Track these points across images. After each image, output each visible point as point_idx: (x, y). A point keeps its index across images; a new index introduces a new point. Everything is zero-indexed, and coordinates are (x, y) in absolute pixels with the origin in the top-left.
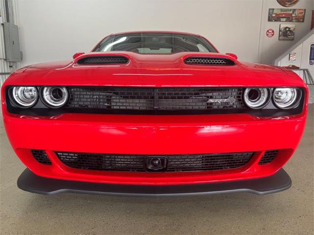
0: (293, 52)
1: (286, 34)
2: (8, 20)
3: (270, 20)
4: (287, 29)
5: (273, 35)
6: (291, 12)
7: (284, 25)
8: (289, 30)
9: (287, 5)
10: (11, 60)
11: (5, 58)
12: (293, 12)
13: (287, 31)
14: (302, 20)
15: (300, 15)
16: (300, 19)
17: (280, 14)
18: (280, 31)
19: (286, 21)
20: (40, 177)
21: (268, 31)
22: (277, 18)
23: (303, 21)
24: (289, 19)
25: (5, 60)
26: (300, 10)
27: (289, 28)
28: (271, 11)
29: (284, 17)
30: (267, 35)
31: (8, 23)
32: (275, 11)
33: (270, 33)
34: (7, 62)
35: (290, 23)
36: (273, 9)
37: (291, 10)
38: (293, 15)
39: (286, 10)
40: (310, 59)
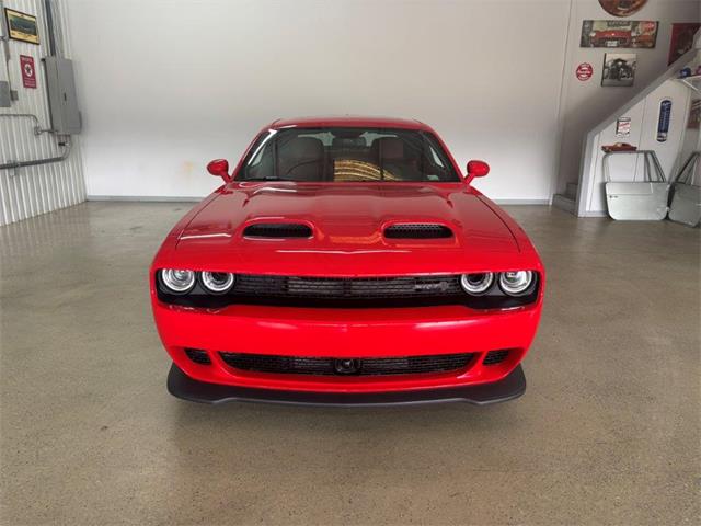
0: (626, 116)
1: (617, 73)
2: (53, 52)
3: (584, 44)
4: (620, 63)
5: (590, 76)
6: (629, 28)
7: (614, 54)
8: (624, 66)
9: (621, 13)
10: (61, 133)
11: (50, 126)
12: (633, 28)
13: (618, 68)
14: (650, 45)
15: (647, 34)
16: (648, 43)
17: (606, 32)
18: (605, 67)
19: (618, 46)
20: (197, 381)
21: (580, 68)
22: (600, 41)
23: (653, 47)
24: (624, 41)
25: (49, 132)
26: (648, 22)
27: (623, 61)
28: (587, 26)
29: (614, 39)
30: (578, 75)
31: (54, 58)
32: (595, 27)
33: (584, 71)
34: (54, 135)
35: (627, 50)
36: (592, 22)
37: (628, 23)
38: (633, 34)
39: (618, 24)
40: (660, 130)
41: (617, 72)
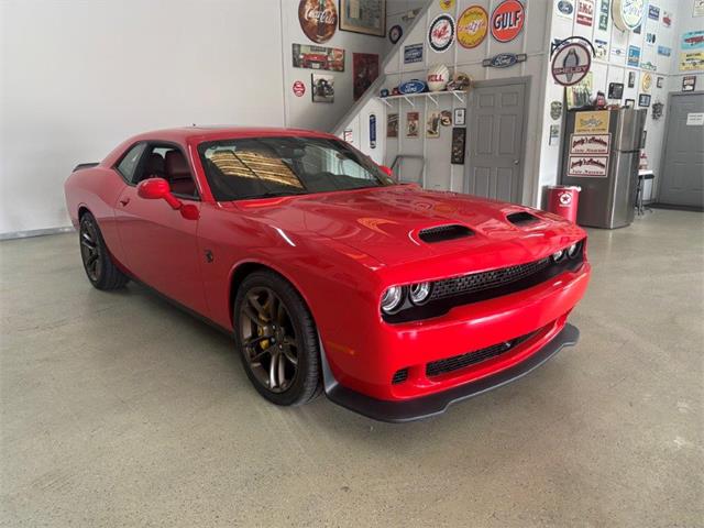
0: (348, 128)
3: (296, 64)
4: (323, 83)
5: (303, 92)
6: (326, 54)
7: (319, 75)
8: (326, 85)
12: (329, 54)
13: (323, 87)
14: (341, 69)
15: (338, 59)
16: (339, 67)
17: (310, 55)
18: (313, 85)
19: (320, 69)
21: (295, 85)
22: (307, 63)
23: (343, 71)
24: (324, 66)
26: (337, 50)
27: (326, 82)
28: (296, 49)
29: (316, 62)
30: (295, 91)
32: (302, 50)
33: (299, 88)
35: (326, 72)
36: (299, 46)
37: (324, 50)
38: (329, 59)
39: (318, 49)
40: (371, 140)
41: (322, 90)
